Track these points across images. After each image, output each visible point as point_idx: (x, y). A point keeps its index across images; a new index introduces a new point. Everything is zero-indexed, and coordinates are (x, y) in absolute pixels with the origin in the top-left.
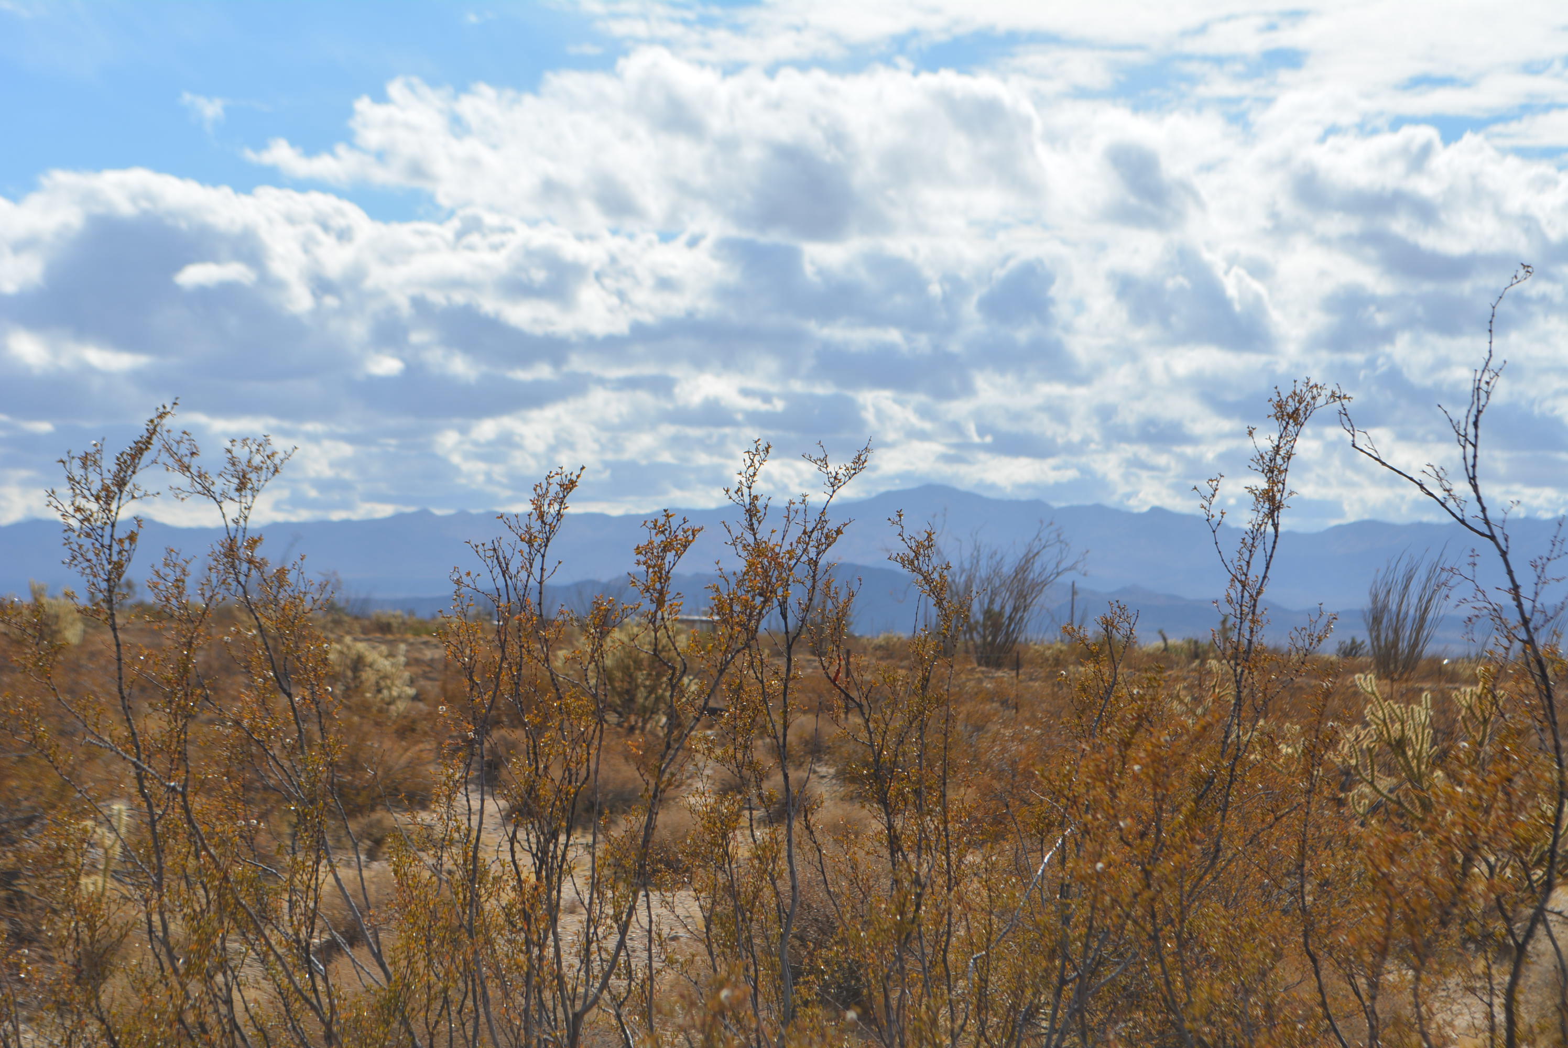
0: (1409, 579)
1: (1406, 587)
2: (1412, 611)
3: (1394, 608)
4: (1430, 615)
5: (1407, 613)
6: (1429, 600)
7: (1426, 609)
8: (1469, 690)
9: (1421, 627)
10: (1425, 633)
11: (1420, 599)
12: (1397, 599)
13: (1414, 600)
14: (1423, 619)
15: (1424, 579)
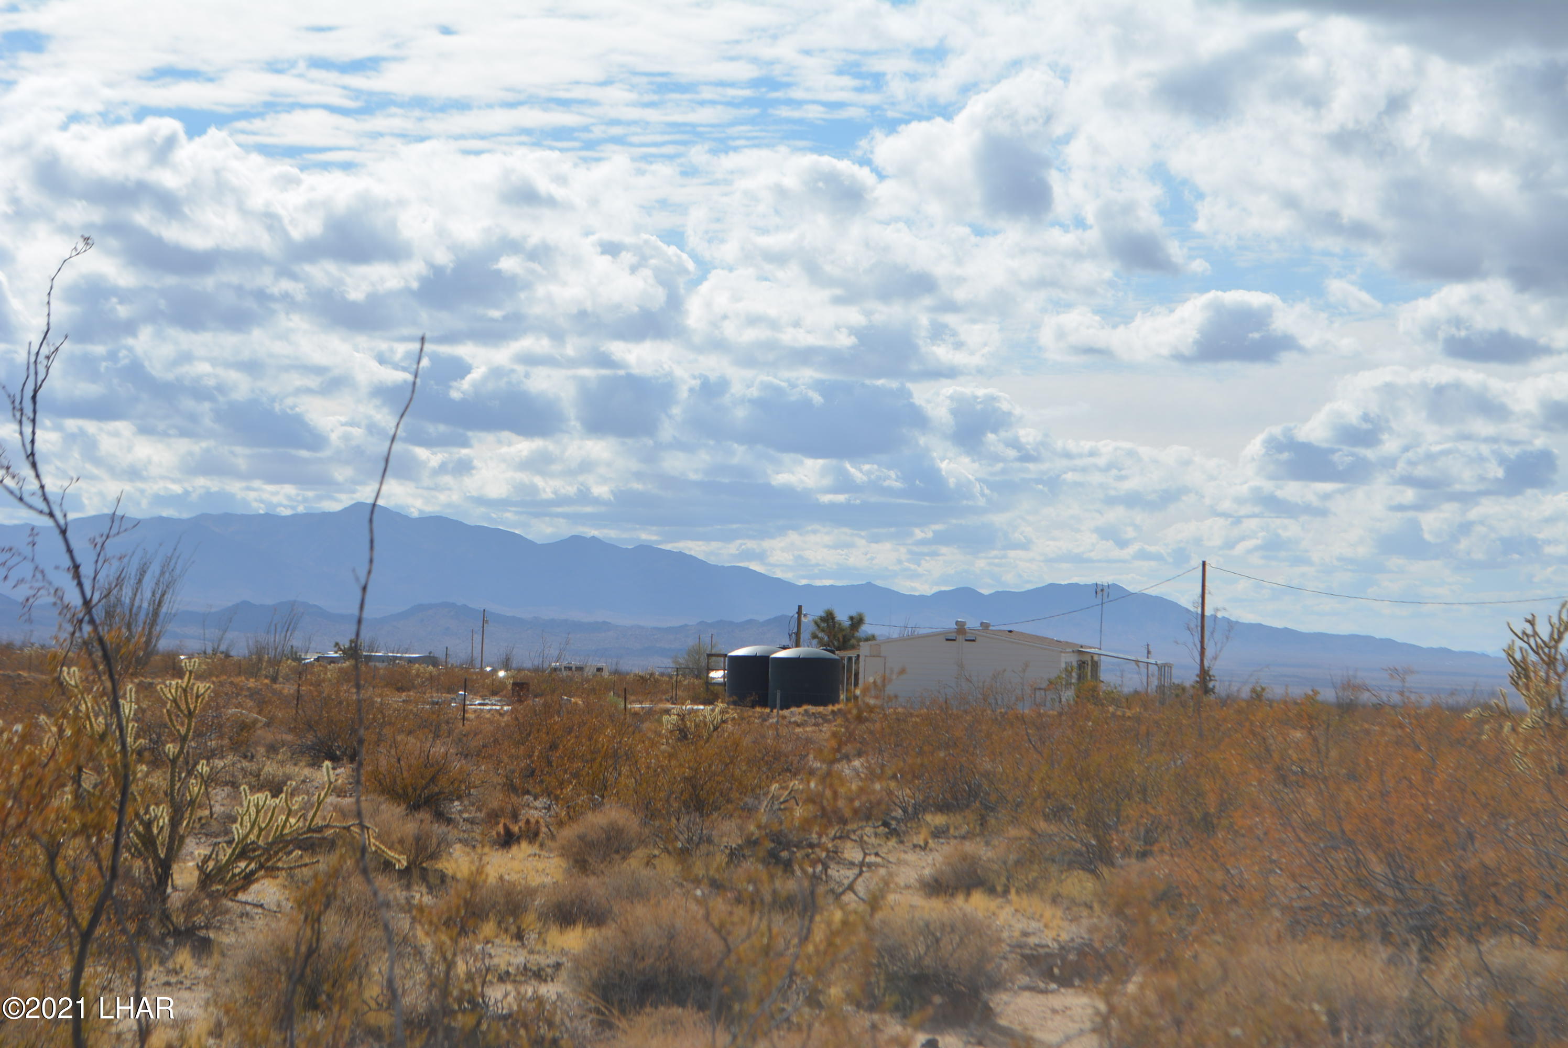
0: (142, 572)
1: (140, 581)
2: (145, 605)
3: (127, 601)
4: (164, 609)
5: (140, 607)
6: (163, 595)
7: (160, 602)
8: (174, 683)
9: (153, 623)
10: (158, 628)
11: (154, 594)
12: (130, 594)
13: (148, 594)
14: (156, 613)
15: (157, 573)
